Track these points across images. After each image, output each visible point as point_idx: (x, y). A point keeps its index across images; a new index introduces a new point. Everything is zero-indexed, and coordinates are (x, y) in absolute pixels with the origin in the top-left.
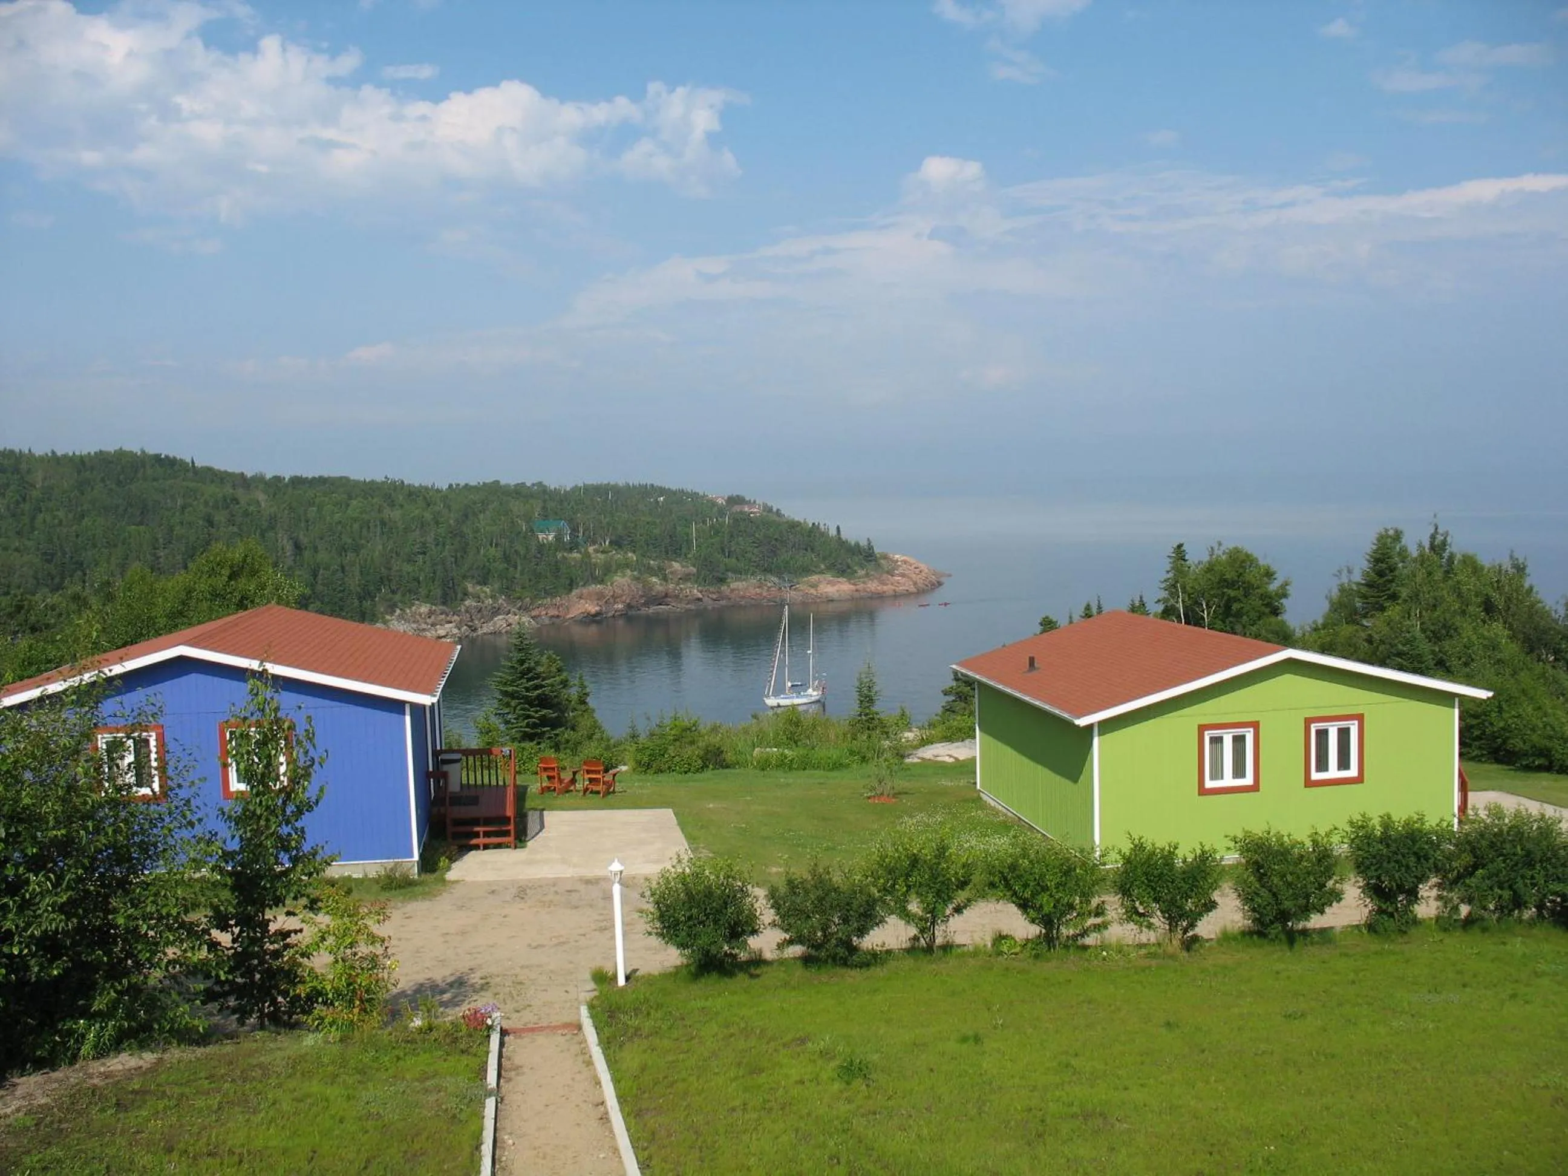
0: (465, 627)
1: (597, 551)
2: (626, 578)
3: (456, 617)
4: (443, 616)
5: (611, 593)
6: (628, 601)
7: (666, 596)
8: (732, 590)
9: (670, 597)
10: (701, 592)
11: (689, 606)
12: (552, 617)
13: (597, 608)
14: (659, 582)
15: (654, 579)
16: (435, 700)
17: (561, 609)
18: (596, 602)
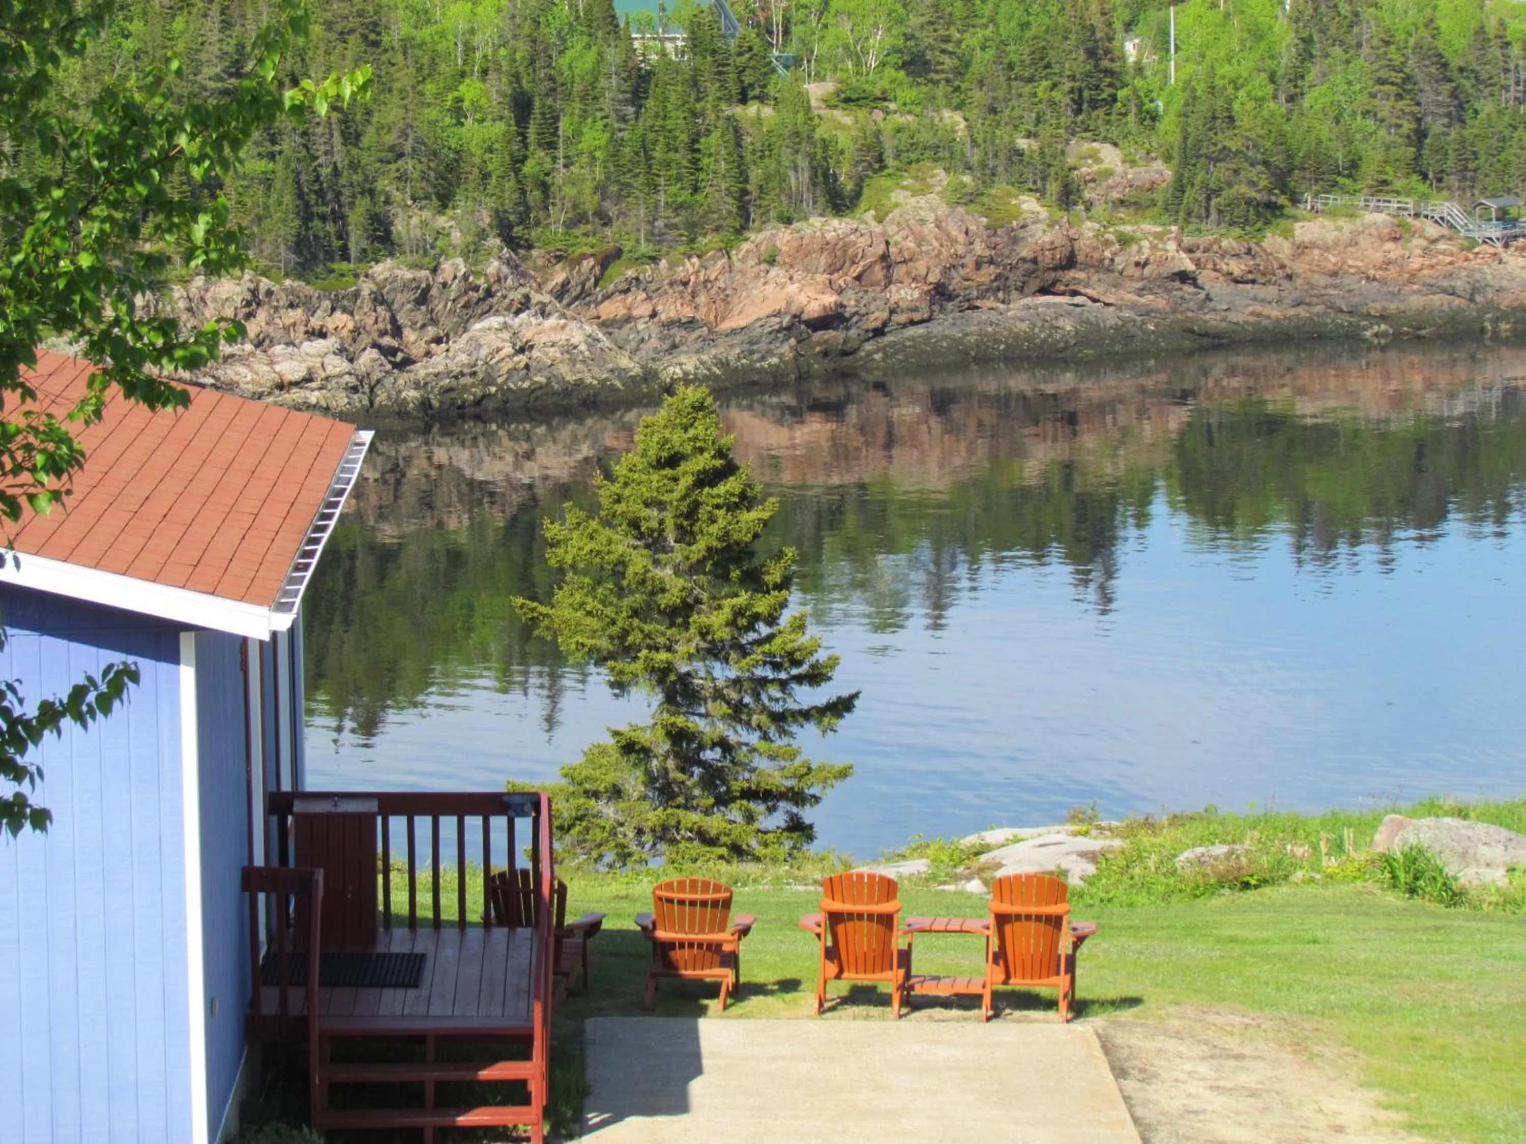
0: (373, 353)
2: (933, 198)
3: (340, 318)
4: (297, 314)
5: (880, 249)
6: (933, 278)
7: (1070, 262)
8: (1302, 248)
9: (1086, 266)
10: (1190, 250)
11: (1147, 299)
12: (670, 324)
13: (830, 299)
14: (1044, 213)
15: (1029, 204)
16: (283, 622)
17: (702, 299)
18: (822, 278)
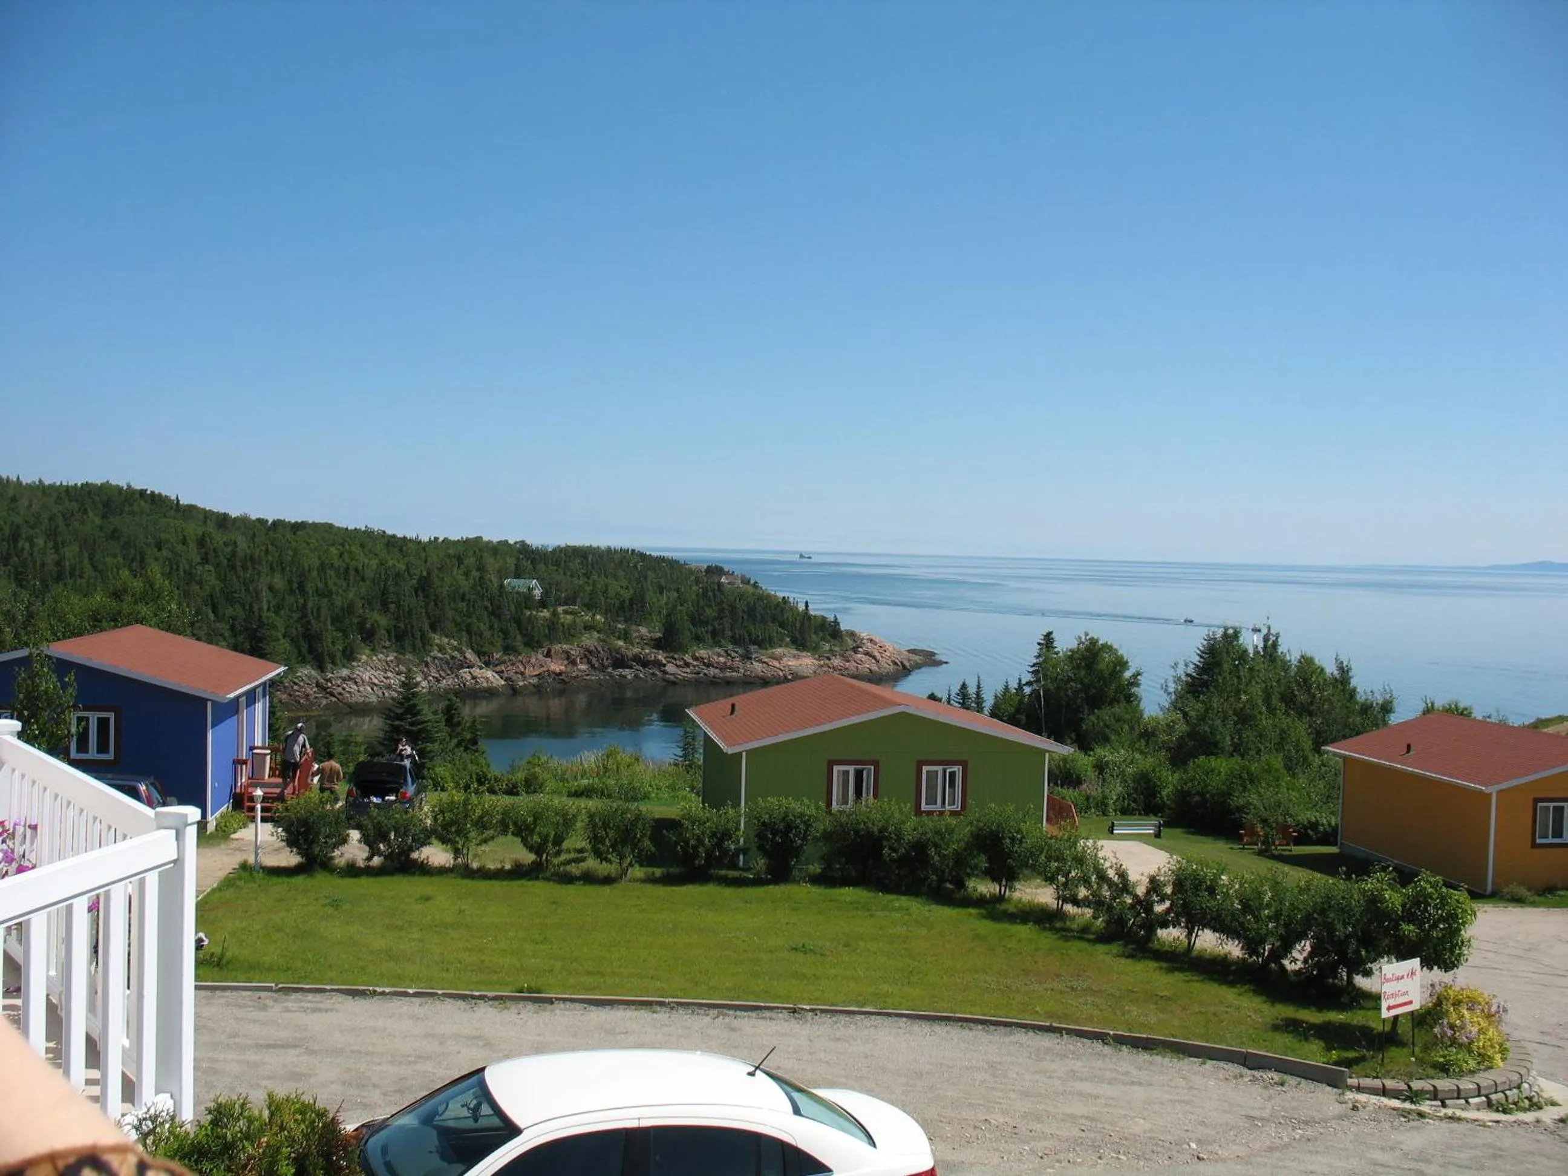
1: (566, 612)
2: (593, 640)
6: (592, 662)
7: (632, 659)
8: (697, 658)
9: (635, 661)
10: (666, 658)
11: (652, 671)
12: (516, 673)
13: (563, 668)
14: (625, 646)
15: (620, 642)
18: (561, 661)
